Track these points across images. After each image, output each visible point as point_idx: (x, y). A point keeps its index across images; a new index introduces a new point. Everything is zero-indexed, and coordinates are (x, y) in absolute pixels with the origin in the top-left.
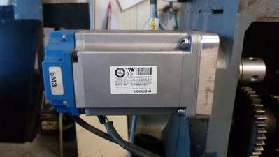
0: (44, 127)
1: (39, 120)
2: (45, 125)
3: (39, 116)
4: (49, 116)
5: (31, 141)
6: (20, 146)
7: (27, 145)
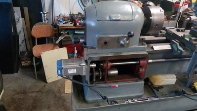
0: (23, 64)
1: (20, 61)
2: (23, 63)
3: (19, 59)
4: (25, 59)
5: (17, 72)
6: (12, 75)
7: (16, 75)
